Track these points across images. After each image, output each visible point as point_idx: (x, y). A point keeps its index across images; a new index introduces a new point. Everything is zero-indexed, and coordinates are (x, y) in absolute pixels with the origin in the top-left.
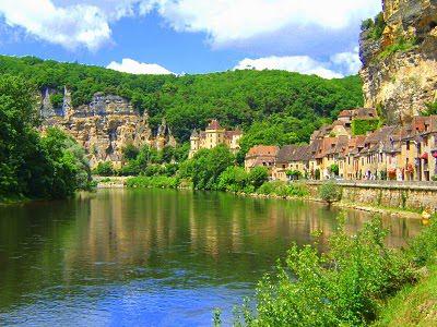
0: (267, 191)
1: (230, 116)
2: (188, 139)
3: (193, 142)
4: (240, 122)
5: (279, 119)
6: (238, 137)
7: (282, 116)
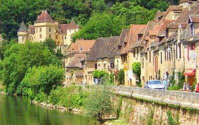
0: (55, 101)
1: (65, 7)
2: (15, 35)
3: (20, 38)
4: (78, 13)
5: (123, 9)
6: (73, 32)
7: (127, 6)
